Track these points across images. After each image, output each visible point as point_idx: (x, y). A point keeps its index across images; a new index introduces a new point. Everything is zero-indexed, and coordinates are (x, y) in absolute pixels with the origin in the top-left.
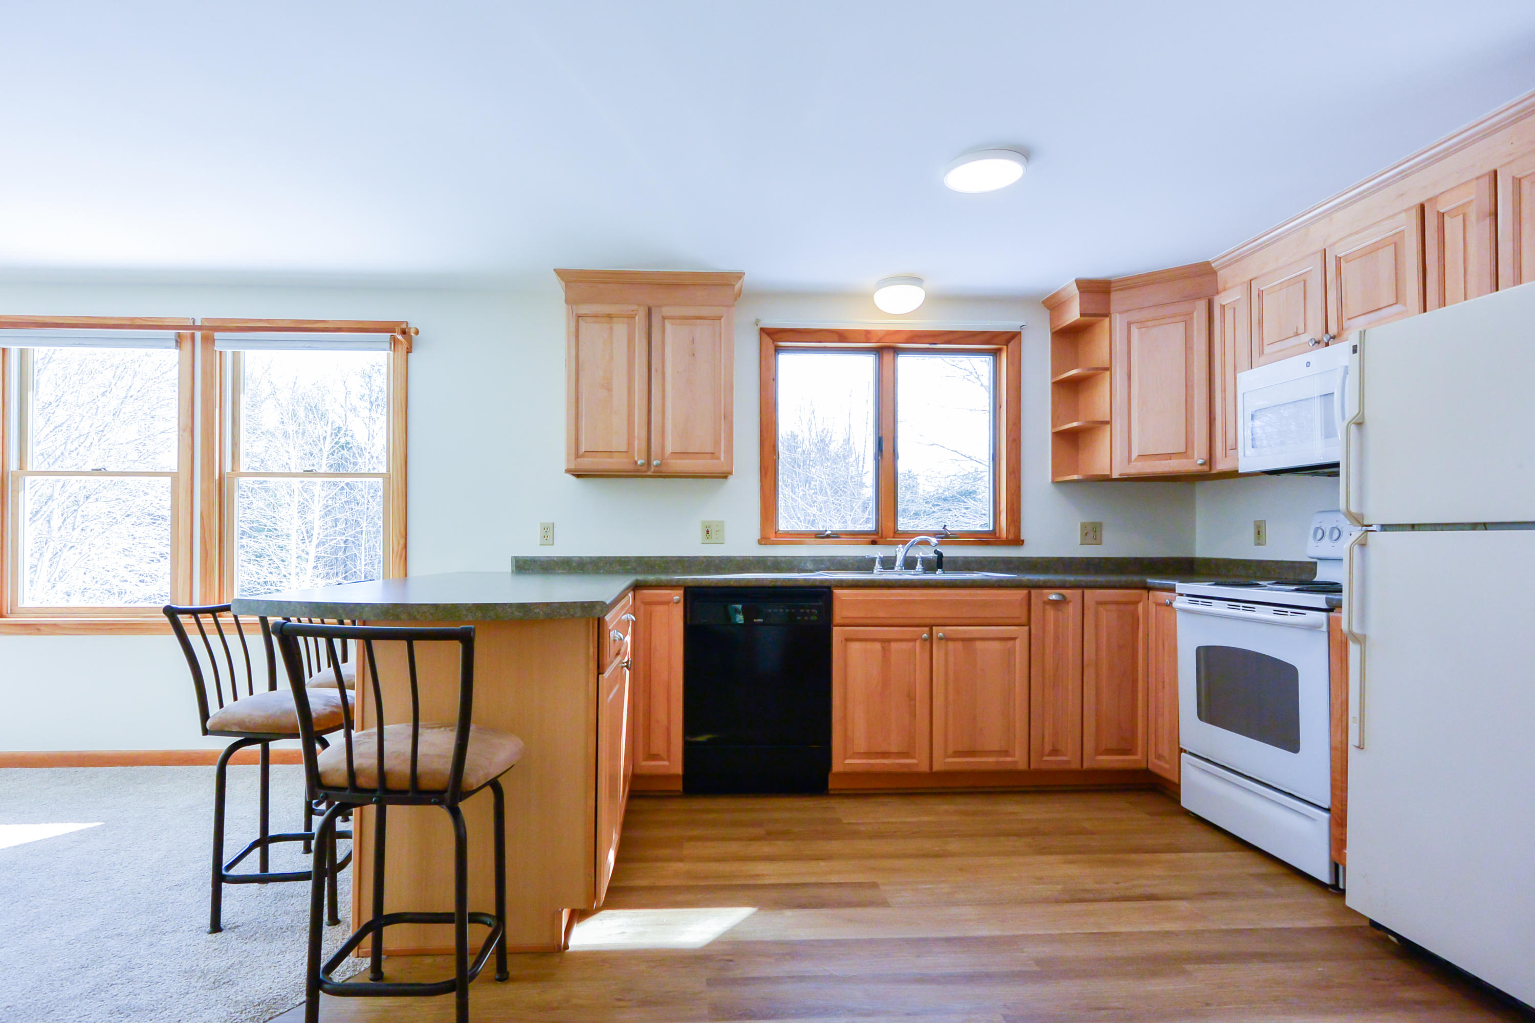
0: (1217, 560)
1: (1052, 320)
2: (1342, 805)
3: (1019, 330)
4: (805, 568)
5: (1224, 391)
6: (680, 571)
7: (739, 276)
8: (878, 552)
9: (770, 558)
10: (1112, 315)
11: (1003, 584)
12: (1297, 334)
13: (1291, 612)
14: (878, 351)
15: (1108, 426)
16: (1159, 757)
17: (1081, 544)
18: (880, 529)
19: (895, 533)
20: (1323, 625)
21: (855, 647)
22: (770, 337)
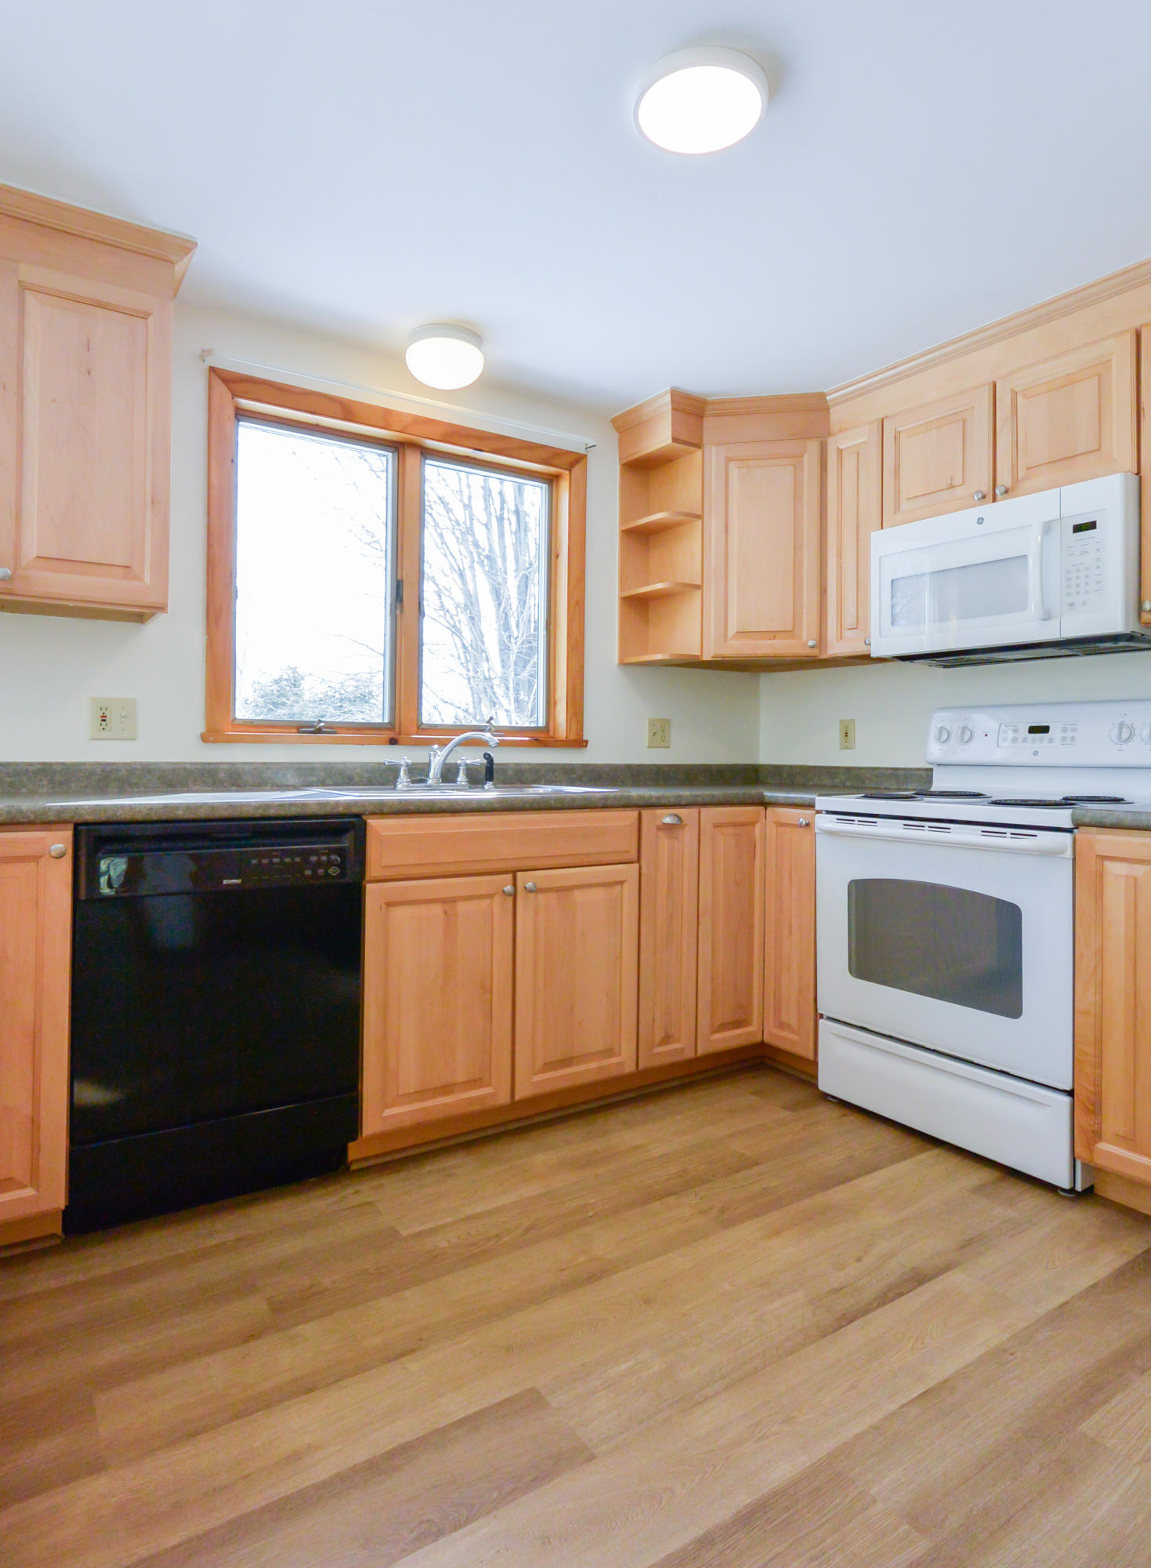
0: (791, 767)
1: (622, 446)
2: (1095, 1086)
3: (582, 451)
4: (286, 783)
5: (840, 556)
6: (45, 790)
7: (186, 246)
8: (402, 756)
9: (222, 766)
10: (706, 447)
11: (609, 802)
12: (952, 487)
13: (1012, 834)
14: (397, 447)
15: (699, 593)
16: (781, 1025)
17: (649, 747)
18: (397, 720)
19: (418, 728)
20: (1066, 850)
21: (401, 913)
22: (228, 387)
